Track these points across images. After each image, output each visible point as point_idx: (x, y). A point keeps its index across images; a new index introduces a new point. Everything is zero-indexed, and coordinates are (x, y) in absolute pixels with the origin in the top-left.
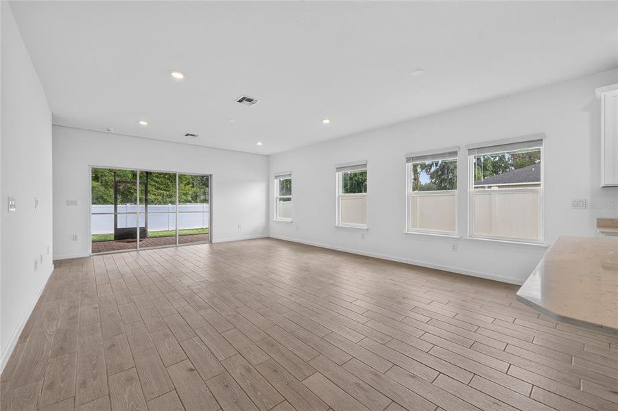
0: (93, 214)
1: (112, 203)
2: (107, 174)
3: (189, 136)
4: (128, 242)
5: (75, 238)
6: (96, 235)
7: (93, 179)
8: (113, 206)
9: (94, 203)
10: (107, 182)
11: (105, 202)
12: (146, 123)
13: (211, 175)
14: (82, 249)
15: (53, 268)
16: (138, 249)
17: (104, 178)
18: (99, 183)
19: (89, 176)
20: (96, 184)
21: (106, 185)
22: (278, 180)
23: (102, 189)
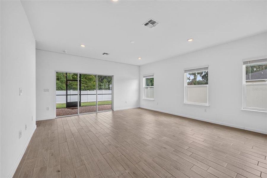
0: (57, 95)
1: (64, 90)
2: (62, 77)
3: (105, 54)
4: (72, 109)
5: (48, 109)
6: (58, 104)
7: (56, 80)
8: (66, 91)
9: (57, 90)
10: (62, 81)
11: (62, 89)
12: (84, 46)
13: (113, 76)
14: (51, 115)
15: (36, 127)
16: (79, 114)
17: (61, 79)
18: (59, 81)
19: (55, 78)
20: (58, 82)
21: (62, 82)
22: (145, 78)
23: (60, 84)
